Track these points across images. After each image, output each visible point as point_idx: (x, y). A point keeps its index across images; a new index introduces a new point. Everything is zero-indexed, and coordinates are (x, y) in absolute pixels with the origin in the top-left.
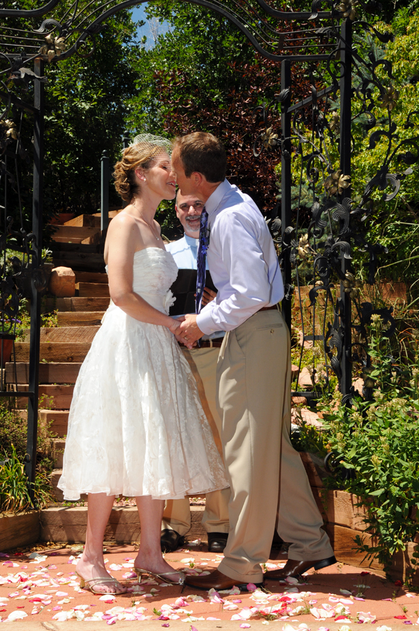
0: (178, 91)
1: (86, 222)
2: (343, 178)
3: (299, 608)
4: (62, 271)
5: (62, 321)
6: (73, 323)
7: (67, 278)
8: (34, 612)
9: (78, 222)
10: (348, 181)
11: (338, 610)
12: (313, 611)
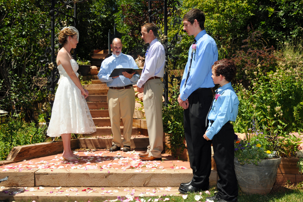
0: (129, 10)
1: (104, 52)
2: (165, 37)
3: (142, 166)
4: (94, 67)
5: (93, 83)
6: (96, 83)
7: (95, 69)
8: (66, 166)
9: (102, 52)
10: (167, 37)
11: (154, 166)
12: (147, 166)
